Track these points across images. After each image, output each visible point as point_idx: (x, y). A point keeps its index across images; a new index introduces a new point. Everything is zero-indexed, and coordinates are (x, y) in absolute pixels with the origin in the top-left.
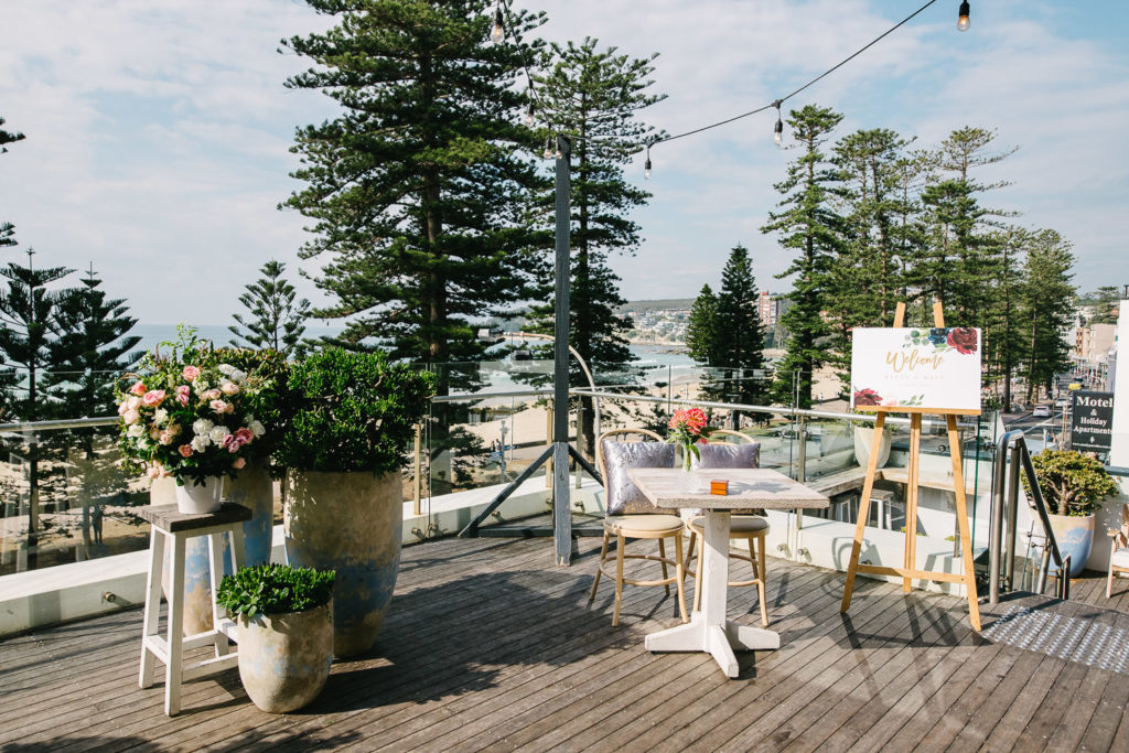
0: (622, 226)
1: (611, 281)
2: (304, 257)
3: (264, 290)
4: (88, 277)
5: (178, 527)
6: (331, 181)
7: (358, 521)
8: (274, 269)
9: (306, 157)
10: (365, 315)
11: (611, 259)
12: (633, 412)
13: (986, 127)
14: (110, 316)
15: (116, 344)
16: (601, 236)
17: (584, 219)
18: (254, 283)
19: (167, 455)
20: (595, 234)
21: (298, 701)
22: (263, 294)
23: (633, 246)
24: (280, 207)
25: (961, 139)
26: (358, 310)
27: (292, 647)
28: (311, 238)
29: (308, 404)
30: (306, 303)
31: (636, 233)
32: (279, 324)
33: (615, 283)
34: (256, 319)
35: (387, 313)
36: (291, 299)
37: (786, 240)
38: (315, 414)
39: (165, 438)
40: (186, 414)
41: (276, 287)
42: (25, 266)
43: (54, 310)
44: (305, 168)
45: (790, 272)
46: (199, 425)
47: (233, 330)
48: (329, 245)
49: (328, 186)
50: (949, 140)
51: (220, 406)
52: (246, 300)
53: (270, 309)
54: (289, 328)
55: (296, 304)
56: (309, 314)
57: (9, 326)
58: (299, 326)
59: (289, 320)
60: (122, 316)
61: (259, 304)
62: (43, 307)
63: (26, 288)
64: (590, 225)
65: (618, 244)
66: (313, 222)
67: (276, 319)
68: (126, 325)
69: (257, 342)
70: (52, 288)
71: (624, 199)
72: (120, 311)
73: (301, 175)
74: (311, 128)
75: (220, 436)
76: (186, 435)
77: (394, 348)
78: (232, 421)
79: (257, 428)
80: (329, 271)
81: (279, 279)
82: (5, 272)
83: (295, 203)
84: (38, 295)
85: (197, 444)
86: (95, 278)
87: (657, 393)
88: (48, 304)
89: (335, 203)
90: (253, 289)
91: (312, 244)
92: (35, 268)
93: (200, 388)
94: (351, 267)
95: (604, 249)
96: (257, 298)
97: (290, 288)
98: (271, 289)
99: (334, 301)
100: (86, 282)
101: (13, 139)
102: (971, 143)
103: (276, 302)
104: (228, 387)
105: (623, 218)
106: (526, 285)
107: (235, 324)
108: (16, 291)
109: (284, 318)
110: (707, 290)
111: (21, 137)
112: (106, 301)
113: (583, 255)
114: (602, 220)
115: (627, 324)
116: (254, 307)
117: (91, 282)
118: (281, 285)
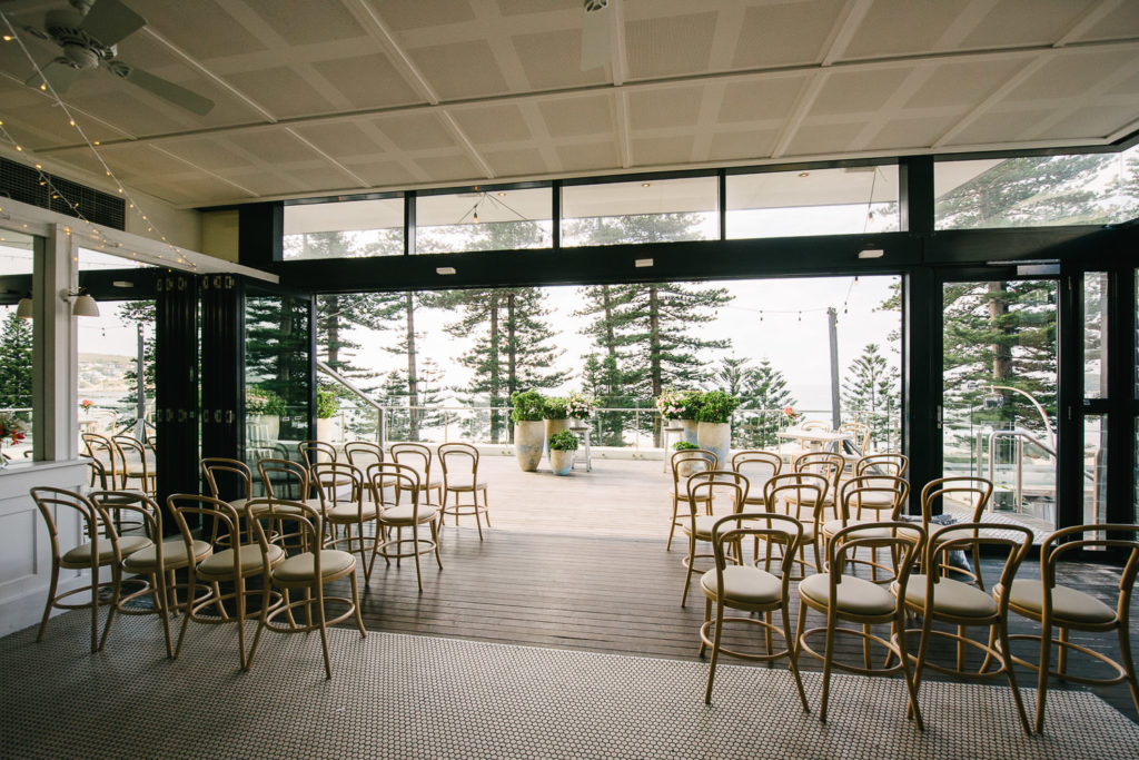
2: (891, 340)
3: (865, 362)
4: (764, 361)
8: (872, 349)
14: (774, 381)
15: (777, 394)
18: (859, 358)
22: (864, 365)
24: (873, 311)
30: (894, 369)
32: (875, 383)
34: (859, 380)
35: (965, 373)
36: (884, 366)
41: (873, 360)
42: (731, 358)
43: (741, 378)
47: (844, 386)
52: (853, 369)
53: (869, 373)
54: (882, 385)
55: (887, 370)
58: (890, 384)
59: (881, 381)
60: (780, 380)
61: (862, 370)
62: (738, 377)
63: (731, 367)
67: (874, 379)
68: (781, 384)
69: (861, 394)
70: (743, 368)
72: (779, 378)
77: (961, 398)
78: (677, 407)
79: (684, 409)
81: (875, 354)
82: (723, 362)
83: (885, 306)
84: (736, 371)
85: (668, 412)
86: (768, 361)
88: (740, 375)
90: (858, 362)
92: (735, 359)
96: (861, 367)
97: (883, 360)
98: (869, 361)
103: (873, 369)
108: (727, 369)
109: (880, 379)
112: (771, 373)
116: (860, 372)
117: (766, 364)
118: (878, 357)
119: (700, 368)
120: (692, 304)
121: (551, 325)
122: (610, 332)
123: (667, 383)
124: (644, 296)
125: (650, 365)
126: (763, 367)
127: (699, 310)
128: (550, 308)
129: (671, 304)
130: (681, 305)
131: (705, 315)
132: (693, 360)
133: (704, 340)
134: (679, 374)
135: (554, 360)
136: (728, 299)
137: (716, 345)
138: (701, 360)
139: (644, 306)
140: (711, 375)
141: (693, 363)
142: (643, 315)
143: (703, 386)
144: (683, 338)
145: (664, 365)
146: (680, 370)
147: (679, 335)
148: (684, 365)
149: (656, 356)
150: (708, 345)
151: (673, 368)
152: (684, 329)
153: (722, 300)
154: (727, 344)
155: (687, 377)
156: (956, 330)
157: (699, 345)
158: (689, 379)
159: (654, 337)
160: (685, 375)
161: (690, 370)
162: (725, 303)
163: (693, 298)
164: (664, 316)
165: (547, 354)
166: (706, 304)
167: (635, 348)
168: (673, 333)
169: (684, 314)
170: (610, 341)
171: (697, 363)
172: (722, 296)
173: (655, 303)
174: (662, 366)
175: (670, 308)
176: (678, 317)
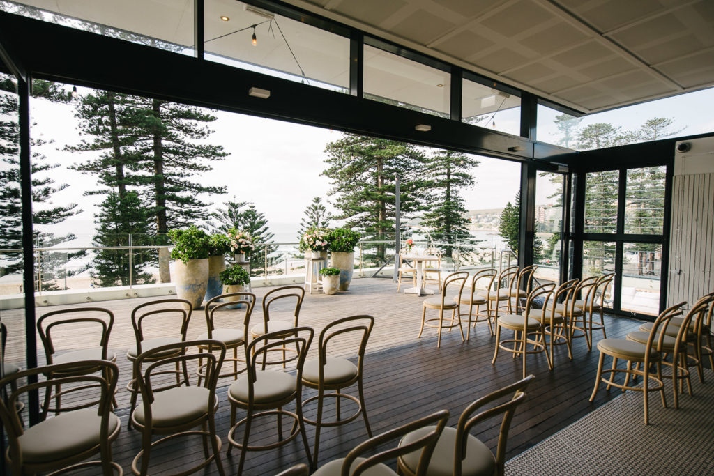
0: (465, 176)
1: (461, 202)
2: (329, 195)
3: (313, 208)
4: (251, 205)
5: (313, 260)
6: (340, 165)
7: (344, 262)
8: (317, 200)
9: (330, 154)
10: (353, 218)
11: (460, 192)
12: (470, 260)
13: (667, 117)
14: (258, 220)
15: (261, 230)
16: (457, 182)
17: (449, 174)
18: (310, 206)
19: (311, 246)
20: (453, 181)
21: (333, 292)
22: (313, 210)
23: (472, 186)
25: (653, 124)
26: (350, 216)
27: (332, 282)
28: (332, 187)
29: (335, 239)
30: (330, 214)
31: (473, 180)
32: (320, 222)
33: (463, 203)
34: (310, 220)
35: (362, 217)
36: (324, 212)
37: (553, 180)
38: (337, 241)
39: (311, 243)
40: (315, 239)
41: (318, 207)
42: (233, 202)
44: (330, 158)
45: (555, 195)
46: (317, 241)
47: (302, 224)
48: (339, 190)
49: (338, 166)
50: (645, 125)
51: (321, 238)
52: (307, 213)
53: (315, 216)
54: (323, 224)
55: (326, 214)
56: (330, 218)
57: (228, 223)
58: (327, 223)
59: (323, 220)
60: (262, 219)
61: (312, 214)
62: (238, 217)
63: (233, 210)
64: (451, 177)
65: (464, 185)
66: (333, 180)
67: (318, 220)
68: (263, 223)
70: (242, 210)
71: (468, 165)
72: (261, 218)
73: (328, 161)
74: (332, 143)
75: (320, 243)
76: (315, 243)
77: (365, 232)
78: (322, 241)
79: (326, 242)
80: (339, 200)
81: (319, 204)
82: (226, 204)
83: (326, 173)
84: (236, 212)
85: (317, 244)
86: (253, 205)
87: (481, 252)
88: (241, 216)
89: (341, 173)
90: (310, 208)
91: (332, 190)
92: (236, 202)
93: (317, 234)
94: (348, 198)
95: (458, 188)
96: (311, 211)
97: (324, 208)
98: (316, 208)
99: (340, 212)
100: (250, 207)
101: (227, 155)
102: (658, 126)
103: (318, 213)
104: (321, 235)
105: (467, 173)
106: (421, 205)
107: (302, 222)
108: (230, 210)
109: (321, 220)
110: (509, 205)
111: (230, 154)
113: (448, 190)
114: (457, 175)
115: (468, 221)
116: (310, 215)
117: (252, 207)
118: (320, 206)
119: (203, 209)
120: (194, 155)
121: (44, 157)
122: (120, 171)
123: (170, 220)
124: (149, 142)
125: (154, 204)
126: (251, 209)
127: (199, 160)
128: (43, 139)
129: (176, 153)
130: (184, 154)
131: (203, 165)
132: (196, 202)
133: (204, 186)
134: (182, 213)
135: (51, 194)
136: (224, 154)
137: (214, 190)
138: (204, 202)
139: (149, 150)
140: (214, 214)
141: (196, 204)
142: (147, 158)
143: (208, 223)
144: (185, 182)
145: (169, 204)
146: (184, 210)
147: (182, 180)
148: (186, 205)
149: (161, 196)
150: (208, 190)
151: (176, 208)
152: (188, 175)
153: (219, 155)
154: (223, 190)
155: (190, 215)
156: (367, 192)
157: (200, 190)
158: (194, 217)
159: (159, 180)
160: (189, 214)
161: (193, 210)
162: (222, 158)
163: (196, 150)
164: (167, 161)
165: (42, 187)
166: (207, 156)
167: (141, 189)
168: (177, 178)
169: (185, 162)
170: (120, 180)
171: (200, 204)
172: (218, 151)
173: (158, 148)
174: (166, 205)
175: (172, 156)
176: (179, 164)
